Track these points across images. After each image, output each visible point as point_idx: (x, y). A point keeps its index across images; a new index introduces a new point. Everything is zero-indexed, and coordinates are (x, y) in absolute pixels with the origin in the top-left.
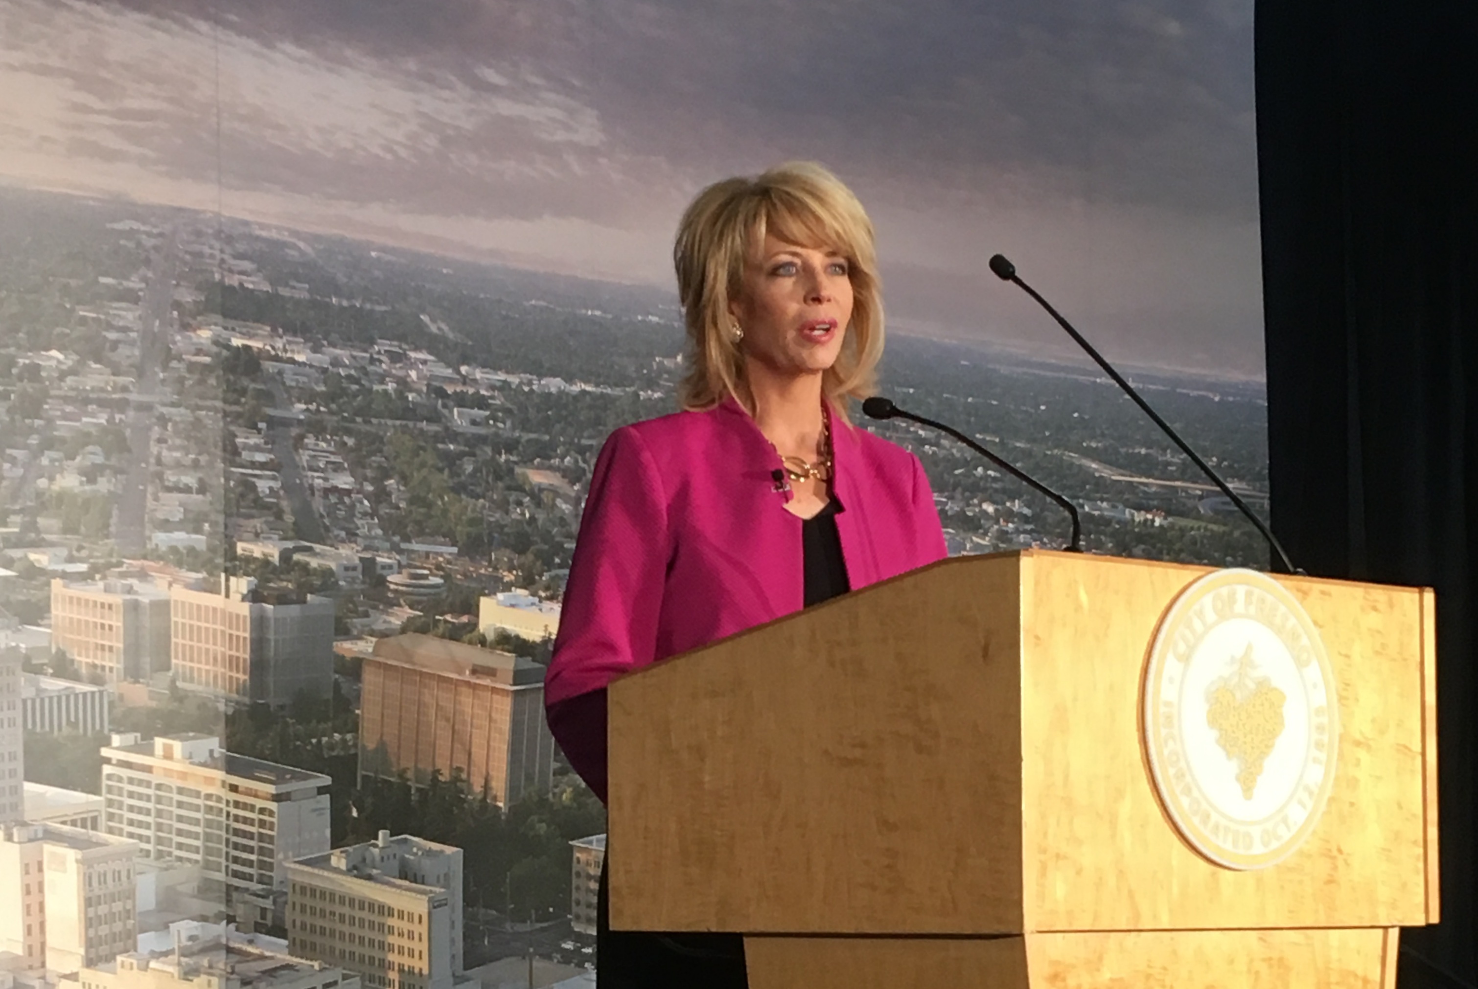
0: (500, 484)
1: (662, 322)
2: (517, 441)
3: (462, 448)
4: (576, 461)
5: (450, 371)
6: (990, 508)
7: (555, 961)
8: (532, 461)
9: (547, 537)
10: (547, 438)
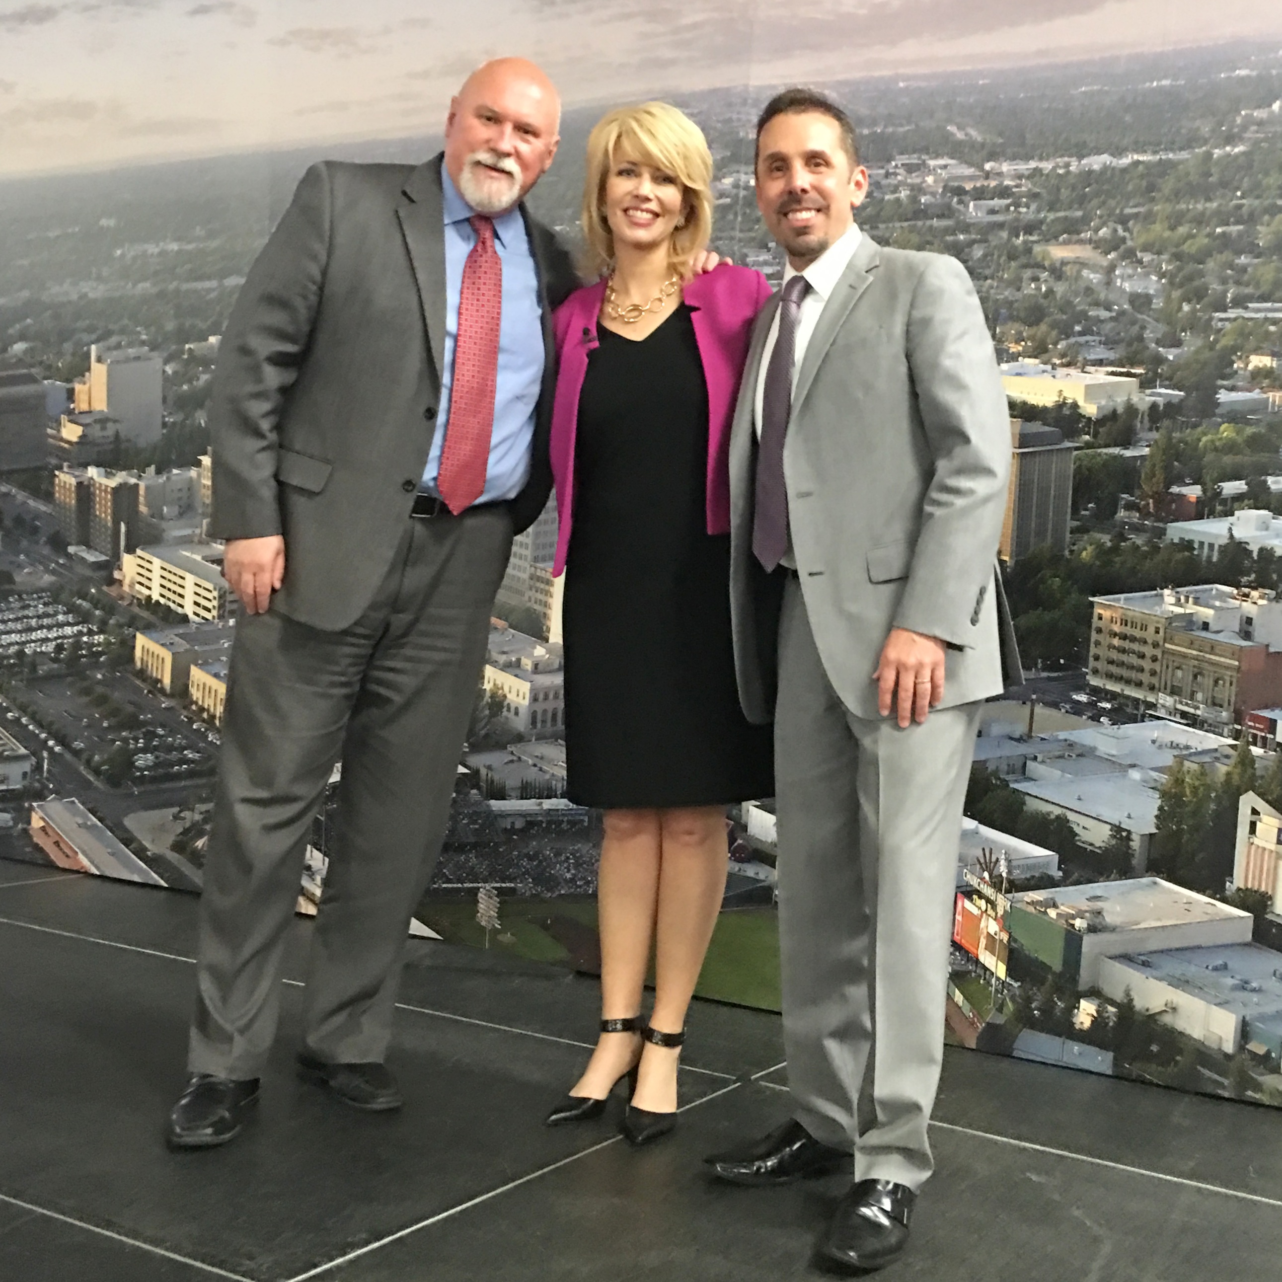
0: (1013, 264)
2: (1041, 222)
3: (973, 236)
4: (1115, 231)
5: (972, 170)
7: (1063, 710)
8: (1056, 238)
9: (1066, 306)
10: (1079, 214)
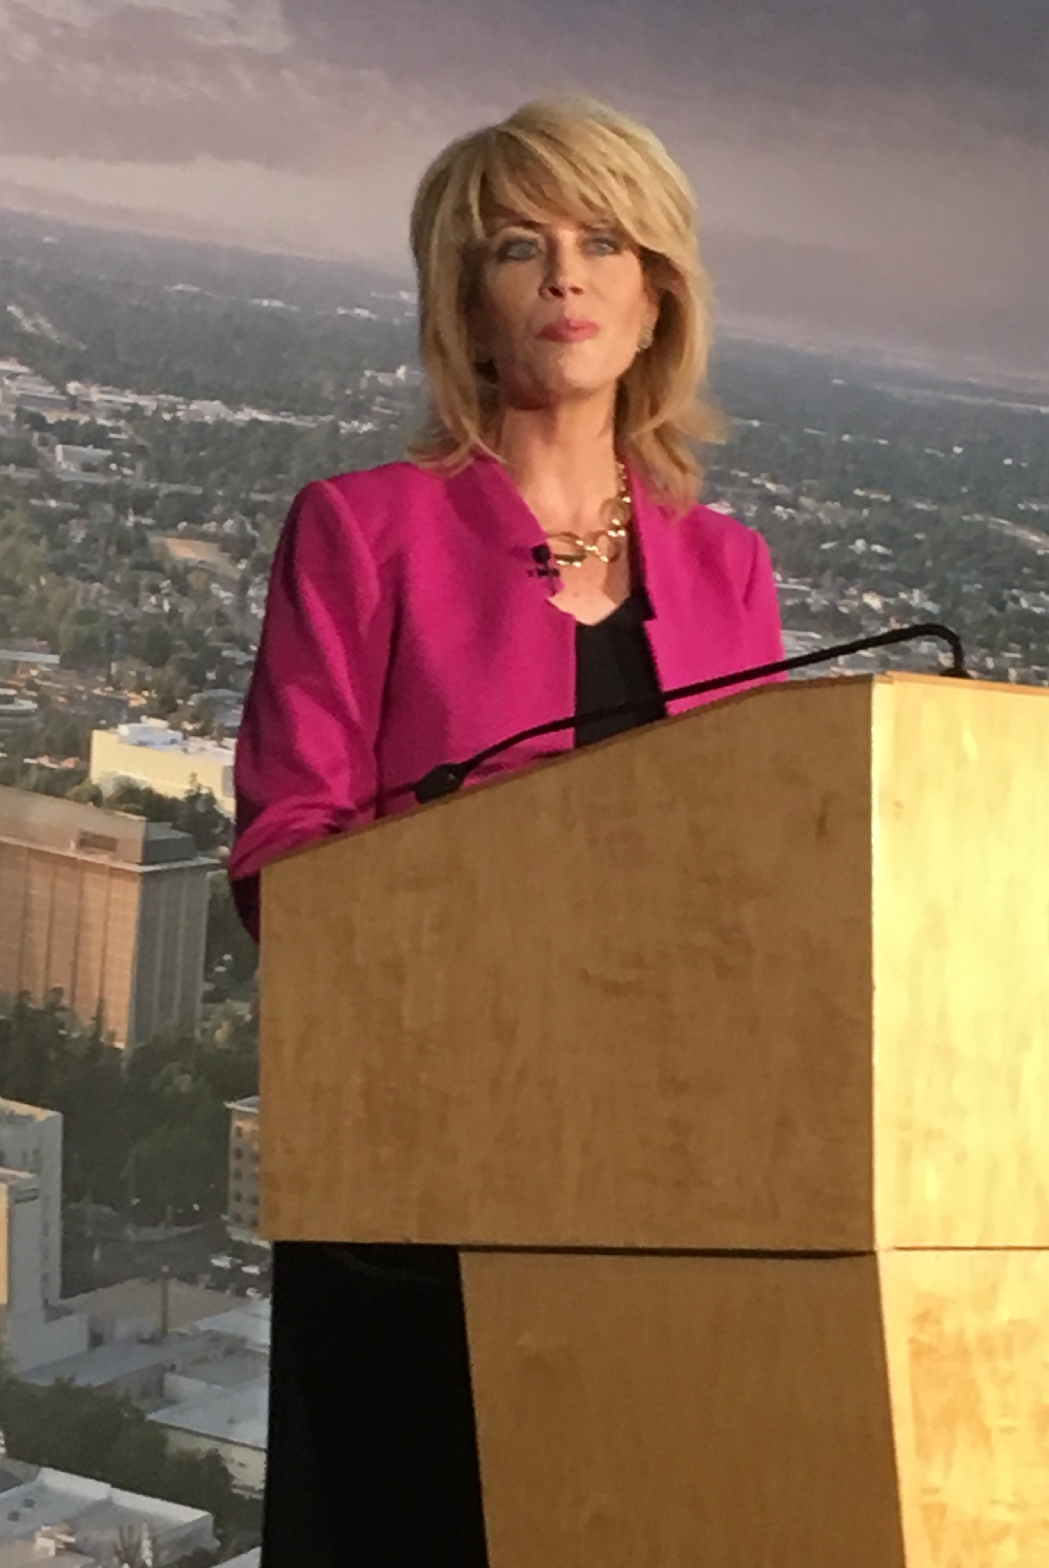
0: (126, 561)
1: (374, 317)
2: (152, 496)
3: (69, 506)
4: (242, 525)
5: (51, 389)
6: (874, 602)
7: (202, 1285)
8: (174, 526)
9: (196, 641)
10: (198, 491)
